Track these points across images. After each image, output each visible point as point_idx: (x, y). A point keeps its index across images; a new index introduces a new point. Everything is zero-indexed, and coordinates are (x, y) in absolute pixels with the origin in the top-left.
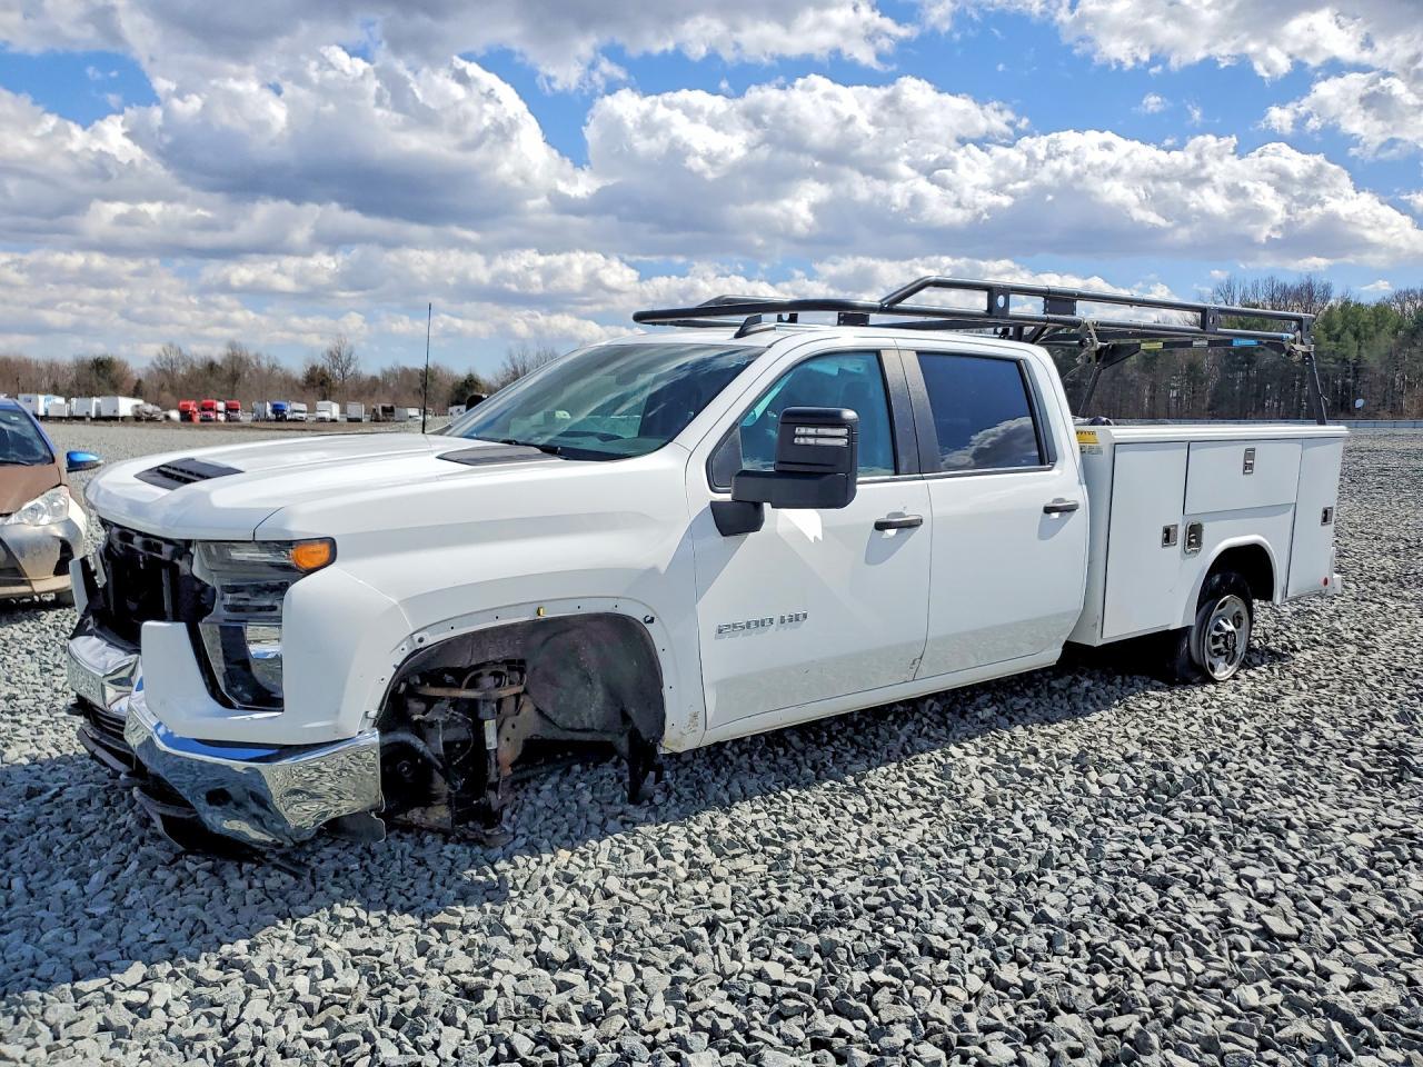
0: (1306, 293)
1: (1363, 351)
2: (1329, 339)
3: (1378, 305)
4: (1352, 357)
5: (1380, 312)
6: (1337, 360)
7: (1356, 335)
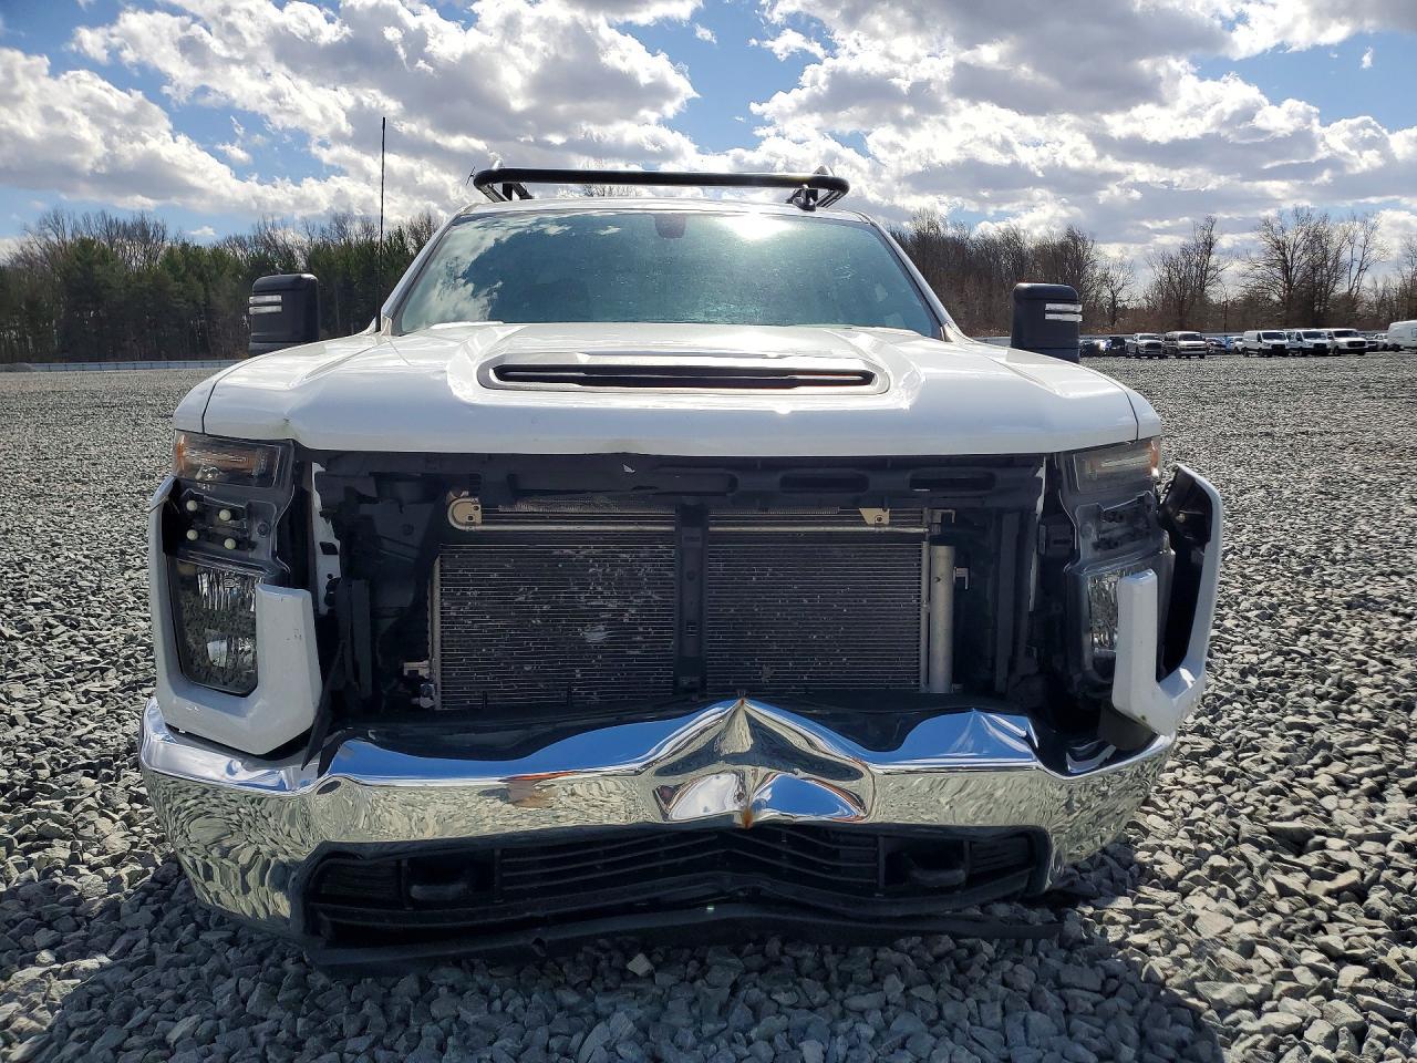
0: (141, 232)
1: (212, 293)
2: (176, 280)
3: (216, 249)
4: (201, 300)
5: (218, 255)
6: (187, 301)
7: (201, 278)
